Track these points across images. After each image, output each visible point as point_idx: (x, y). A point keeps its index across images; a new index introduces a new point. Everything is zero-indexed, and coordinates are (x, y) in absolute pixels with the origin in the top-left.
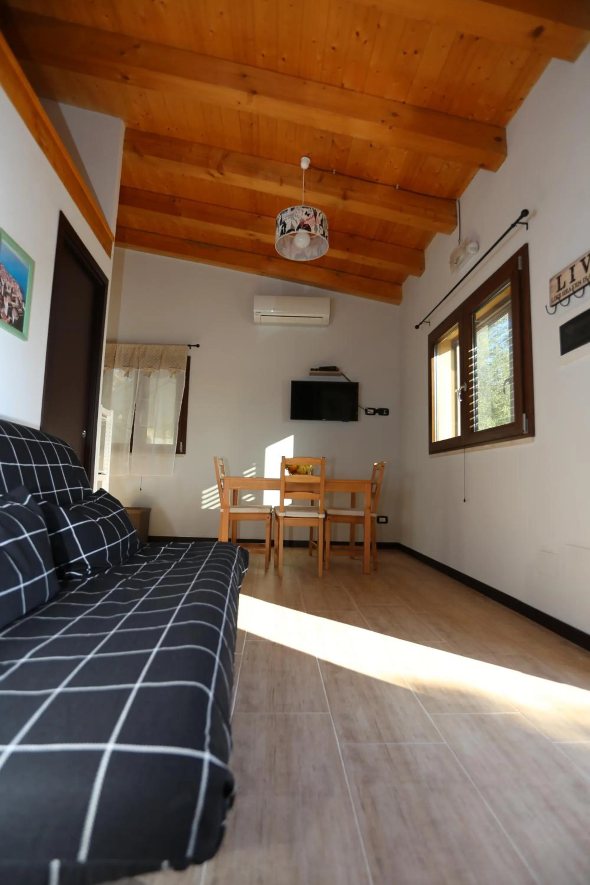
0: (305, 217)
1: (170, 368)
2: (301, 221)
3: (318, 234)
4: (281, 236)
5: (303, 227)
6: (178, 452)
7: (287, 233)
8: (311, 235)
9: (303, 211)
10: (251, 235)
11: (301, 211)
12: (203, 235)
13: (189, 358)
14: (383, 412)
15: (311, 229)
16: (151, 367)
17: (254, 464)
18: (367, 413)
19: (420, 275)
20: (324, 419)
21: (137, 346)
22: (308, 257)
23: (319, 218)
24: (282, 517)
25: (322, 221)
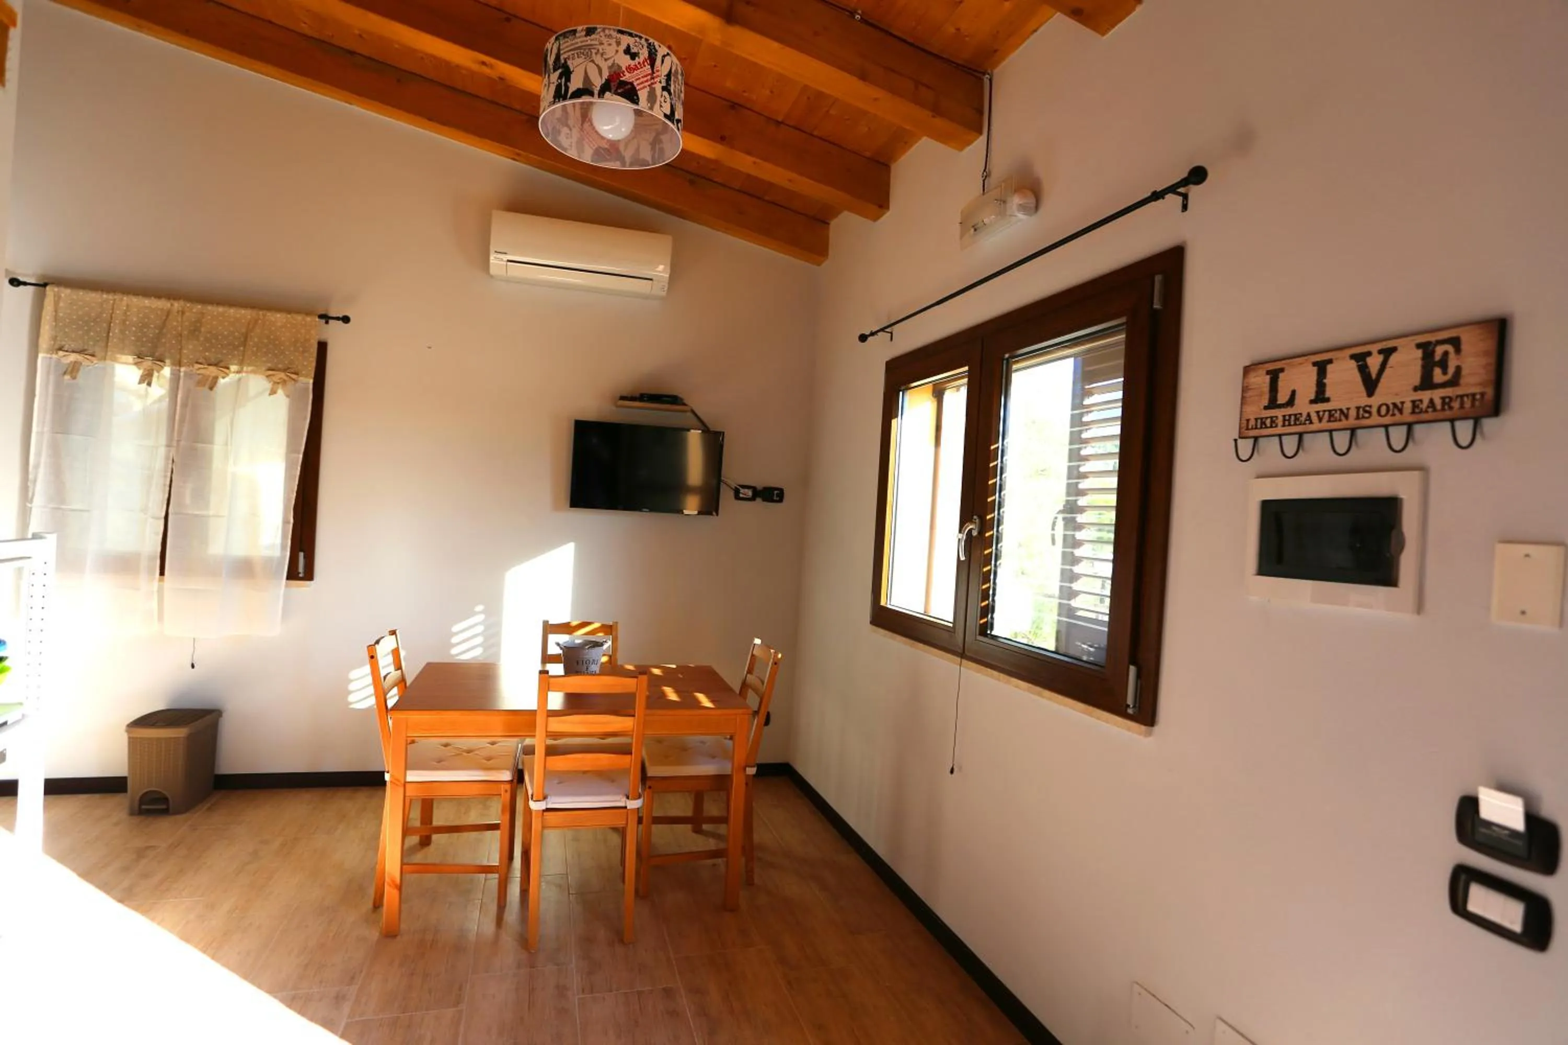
0: (624, 61)
1: (270, 369)
2: (613, 70)
3: (659, 112)
4: (554, 103)
5: (618, 88)
6: (292, 575)
7: (570, 98)
8: (638, 113)
9: (618, 43)
10: (484, 63)
11: (613, 41)
12: (360, 36)
13: (322, 347)
14: (771, 495)
15: (637, 96)
16: (216, 365)
17: (480, 608)
18: (737, 497)
19: (876, 218)
20: (645, 510)
21: (177, 305)
22: (628, 160)
23: (663, 70)
24: (537, 811)
25: (669, 76)
